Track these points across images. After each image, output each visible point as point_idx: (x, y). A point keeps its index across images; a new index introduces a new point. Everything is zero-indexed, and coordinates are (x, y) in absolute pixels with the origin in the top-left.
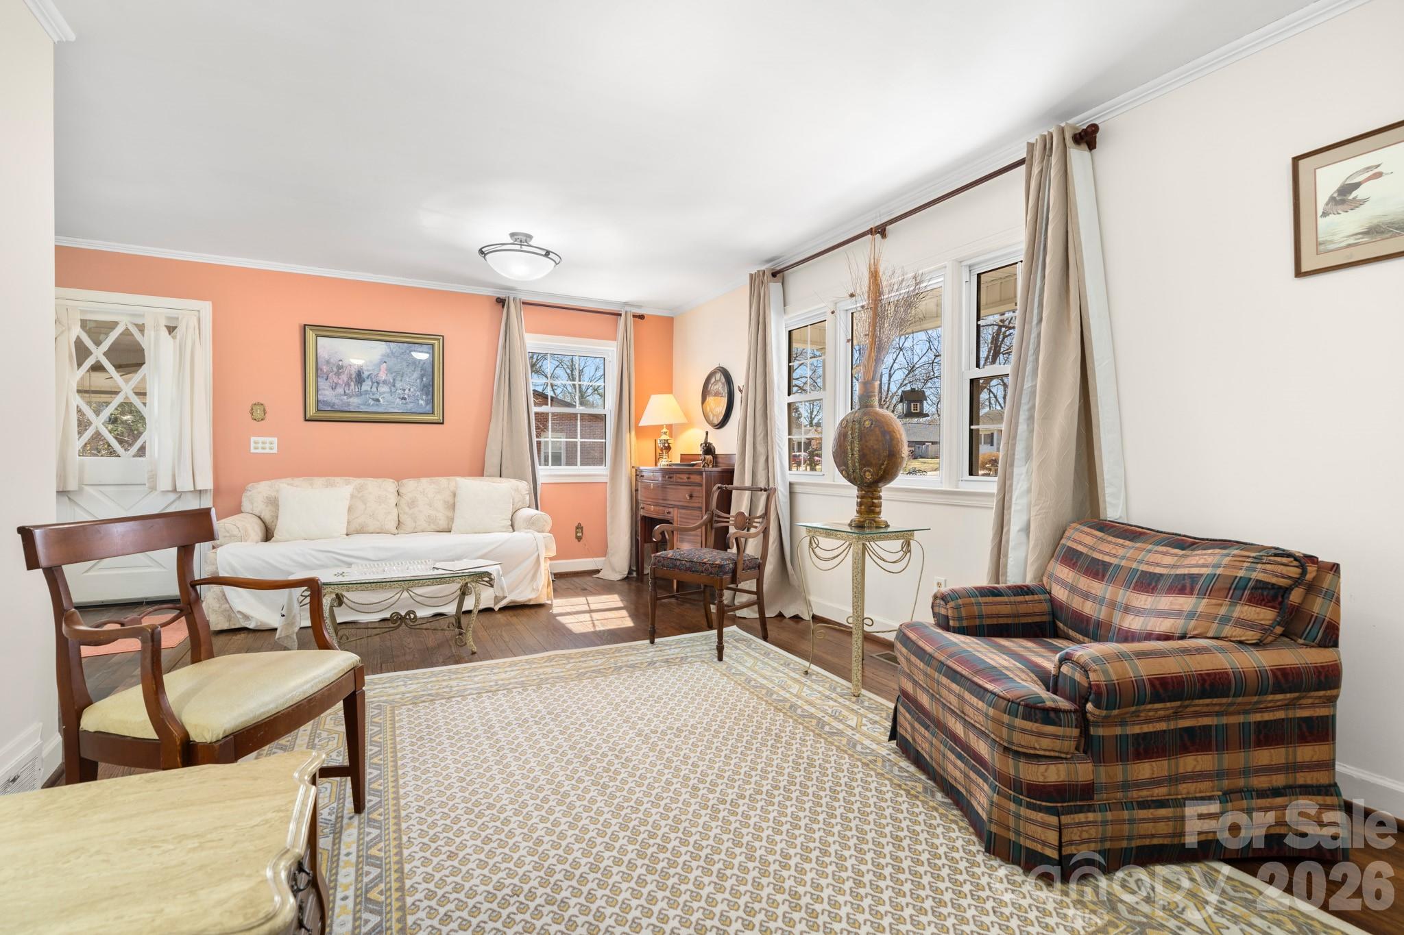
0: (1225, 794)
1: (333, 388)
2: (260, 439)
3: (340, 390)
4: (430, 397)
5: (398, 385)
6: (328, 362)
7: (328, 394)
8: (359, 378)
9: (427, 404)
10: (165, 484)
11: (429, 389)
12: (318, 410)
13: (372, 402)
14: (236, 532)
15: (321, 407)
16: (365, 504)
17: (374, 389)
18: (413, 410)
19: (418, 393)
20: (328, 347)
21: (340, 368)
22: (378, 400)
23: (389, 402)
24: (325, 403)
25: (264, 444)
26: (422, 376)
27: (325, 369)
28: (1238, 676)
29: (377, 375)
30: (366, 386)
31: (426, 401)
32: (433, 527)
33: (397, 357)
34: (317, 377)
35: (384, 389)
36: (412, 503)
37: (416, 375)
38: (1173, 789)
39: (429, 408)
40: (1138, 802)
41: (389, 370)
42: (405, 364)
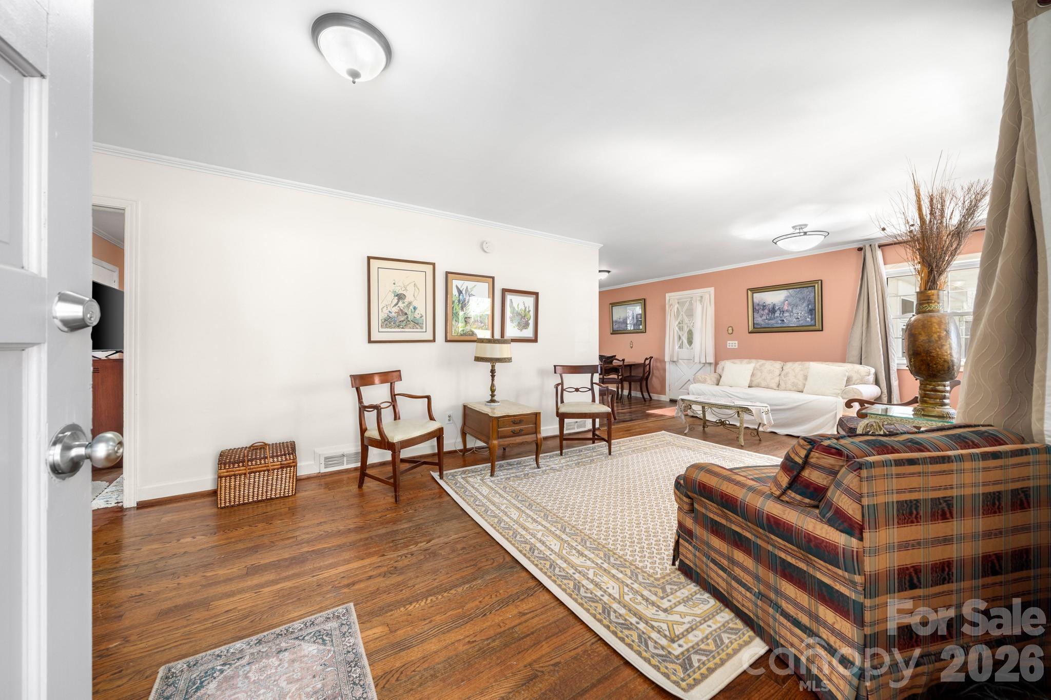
0: (760, 593)
1: (761, 317)
2: (731, 342)
3: (764, 317)
4: (813, 316)
5: (794, 311)
6: (758, 305)
7: (759, 320)
8: (773, 310)
9: (811, 320)
10: (697, 360)
11: (812, 312)
12: (754, 327)
13: (780, 322)
14: (701, 379)
15: (756, 326)
16: (761, 373)
17: (781, 315)
18: (803, 324)
19: (806, 315)
20: (758, 297)
21: (764, 306)
22: (783, 321)
23: (791, 320)
24: (757, 324)
25: (732, 344)
26: (808, 305)
27: (757, 308)
28: (743, 505)
29: (783, 308)
30: (777, 314)
31: (811, 318)
32: (795, 388)
33: (793, 297)
34: (753, 312)
35: (786, 314)
36: (786, 375)
37: (805, 305)
38: (731, 566)
39: (813, 322)
40: (712, 558)
41: (789, 304)
42: (798, 299)
